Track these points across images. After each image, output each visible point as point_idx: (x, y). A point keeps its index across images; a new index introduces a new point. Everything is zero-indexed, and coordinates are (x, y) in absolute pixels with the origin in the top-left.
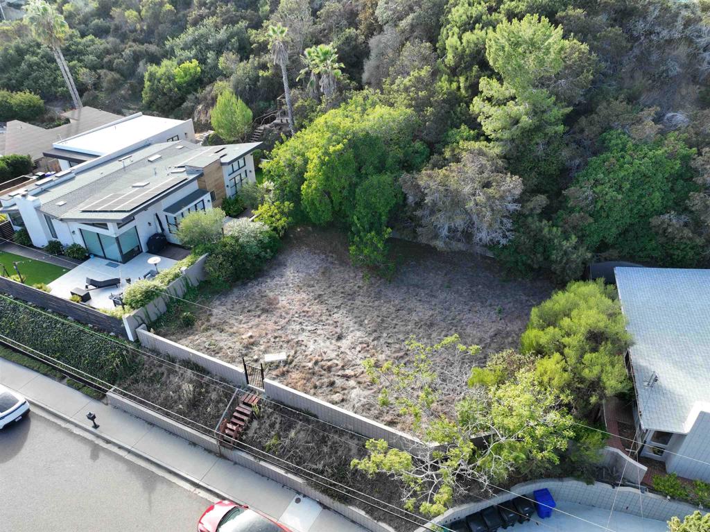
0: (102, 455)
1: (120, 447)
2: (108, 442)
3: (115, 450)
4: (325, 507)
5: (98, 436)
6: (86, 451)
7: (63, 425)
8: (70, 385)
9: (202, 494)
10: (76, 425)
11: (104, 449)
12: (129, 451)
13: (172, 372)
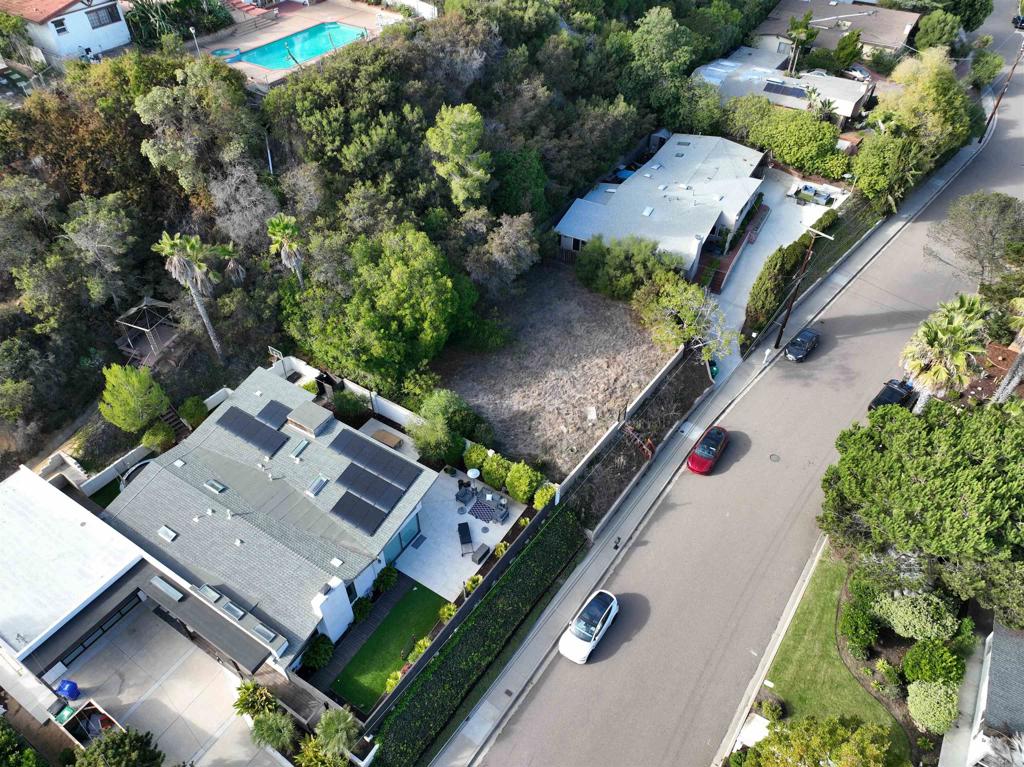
0: (646, 538)
1: (636, 529)
2: (631, 538)
3: (638, 532)
4: (686, 420)
5: (625, 546)
6: (640, 550)
7: (611, 571)
8: (566, 578)
9: (676, 478)
10: (612, 563)
11: (638, 538)
12: (640, 523)
13: (590, 480)
